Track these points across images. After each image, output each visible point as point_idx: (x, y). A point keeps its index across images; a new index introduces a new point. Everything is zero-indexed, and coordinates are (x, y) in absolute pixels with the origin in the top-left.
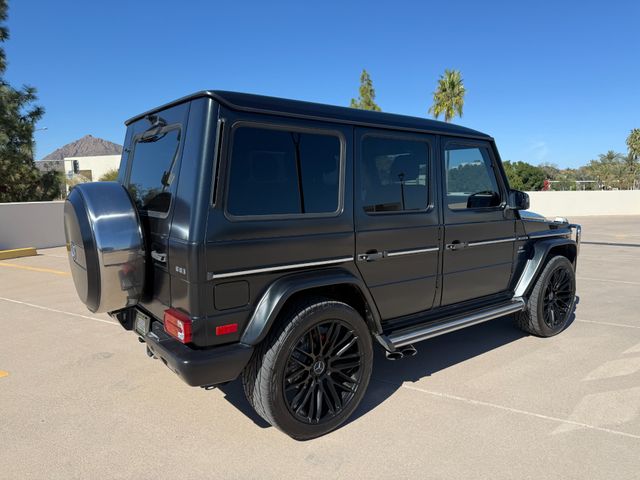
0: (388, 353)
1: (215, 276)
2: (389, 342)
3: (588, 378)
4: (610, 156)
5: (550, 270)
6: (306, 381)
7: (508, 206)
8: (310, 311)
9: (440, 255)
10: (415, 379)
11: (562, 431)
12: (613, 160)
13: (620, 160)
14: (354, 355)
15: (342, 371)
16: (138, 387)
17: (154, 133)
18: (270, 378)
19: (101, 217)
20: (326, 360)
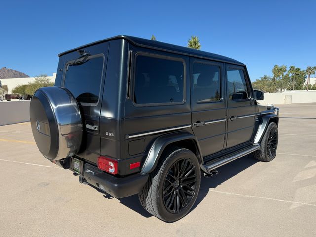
0: (205, 174)
1: (130, 137)
2: (207, 169)
3: (294, 181)
4: (265, 78)
5: (269, 129)
6: (172, 191)
7: (252, 99)
8: (174, 154)
9: (226, 123)
10: (215, 187)
11: (294, 207)
12: (266, 79)
13: (269, 79)
14: (193, 176)
15: (188, 185)
16: (70, 200)
17: (82, 59)
18: (157, 191)
19: (59, 106)
20: (180, 180)
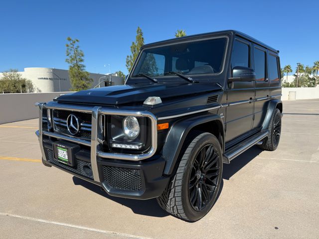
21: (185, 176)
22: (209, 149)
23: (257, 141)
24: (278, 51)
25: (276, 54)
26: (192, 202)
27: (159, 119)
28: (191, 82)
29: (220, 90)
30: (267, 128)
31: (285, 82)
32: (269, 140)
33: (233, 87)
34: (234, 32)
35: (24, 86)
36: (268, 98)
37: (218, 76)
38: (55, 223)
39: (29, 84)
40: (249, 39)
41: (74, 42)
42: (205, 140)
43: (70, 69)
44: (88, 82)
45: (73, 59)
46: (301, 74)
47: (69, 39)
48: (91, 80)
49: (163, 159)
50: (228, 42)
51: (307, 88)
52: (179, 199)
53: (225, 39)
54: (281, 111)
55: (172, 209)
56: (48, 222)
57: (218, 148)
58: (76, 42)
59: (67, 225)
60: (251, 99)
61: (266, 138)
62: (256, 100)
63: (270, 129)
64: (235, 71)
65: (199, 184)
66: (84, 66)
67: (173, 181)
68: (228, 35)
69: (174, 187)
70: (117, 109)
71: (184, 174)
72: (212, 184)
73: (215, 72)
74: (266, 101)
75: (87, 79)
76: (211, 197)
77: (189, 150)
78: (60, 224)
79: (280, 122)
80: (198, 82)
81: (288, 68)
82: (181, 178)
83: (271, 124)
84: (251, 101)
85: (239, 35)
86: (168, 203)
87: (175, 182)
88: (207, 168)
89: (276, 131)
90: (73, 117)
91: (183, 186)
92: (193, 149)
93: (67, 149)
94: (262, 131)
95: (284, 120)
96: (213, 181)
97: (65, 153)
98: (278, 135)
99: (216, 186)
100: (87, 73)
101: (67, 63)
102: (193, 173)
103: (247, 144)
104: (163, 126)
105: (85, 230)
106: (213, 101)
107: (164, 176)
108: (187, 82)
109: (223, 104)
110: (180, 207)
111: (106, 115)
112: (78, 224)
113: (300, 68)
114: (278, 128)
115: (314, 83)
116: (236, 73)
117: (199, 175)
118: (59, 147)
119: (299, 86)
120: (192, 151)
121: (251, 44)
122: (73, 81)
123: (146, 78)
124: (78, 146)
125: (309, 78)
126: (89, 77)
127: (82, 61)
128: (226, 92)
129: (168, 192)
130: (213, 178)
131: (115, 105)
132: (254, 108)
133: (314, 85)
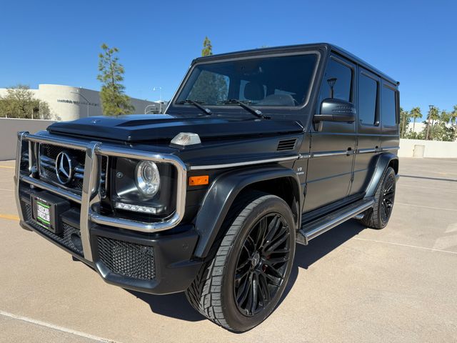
21: (228, 262)
22: (273, 221)
23: (355, 213)
24: (398, 83)
25: (394, 87)
26: (239, 302)
27: (193, 168)
28: (259, 116)
29: (301, 132)
30: (373, 195)
31: (410, 132)
32: (375, 213)
33: (321, 128)
34: (329, 46)
35: (36, 110)
36: (378, 150)
37: (299, 110)
38: (26, 319)
39: (44, 107)
40: (353, 60)
41: (112, 52)
42: (267, 207)
43: (103, 90)
44: (128, 110)
45: (108, 76)
46: (435, 122)
47: (105, 47)
48: (131, 108)
49: (195, 232)
50: (319, 60)
51: (442, 142)
52: (216, 297)
53: (315, 56)
54: (396, 171)
55: (206, 310)
56: (15, 317)
57: (290, 221)
58: (115, 52)
59: (44, 324)
60: (349, 149)
61: (370, 211)
62: (357, 152)
63: (377, 197)
64: (325, 105)
65: (254, 274)
66: (123, 88)
67: (210, 268)
68: (320, 50)
69: (211, 277)
70: (130, 148)
71: (227, 258)
72: (276, 275)
73: (296, 105)
74: (374, 154)
75: (126, 106)
76: (272, 296)
77: (239, 221)
78: (33, 321)
79: (394, 187)
80: (269, 118)
81: (416, 113)
82: (222, 263)
83: (379, 190)
84: (350, 152)
85: (337, 51)
86: (202, 302)
87: (212, 269)
88: (270, 249)
89: (386, 201)
90: (65, 157)
91: (225, 276)
92: (245, 220)
93: (50, 205)
94: (364, 199)
95: (400, 185)
96: (277, 271)
97: (47, 211)
98: (389, 207)
99: (282, 278)
100: (127, 97)
101: (99, 81)
102: (244, 257)
103: (338, 217)
104: (199, 179)
105: (69, 333)
106: (287, 147)
107: (195, 258)
108: (254, 117)
109: (302, 154)
110: (218, 310)
111: (110, 157)
112: (60, 324)
113: (434, 113)
114: (390, 196)
115: (451, 136)
116: (327, 108)
117: (255, 260)
118: (40, 201)
119: (429, 139)
120: (244, 222)
121: (356, 66)
122: (105, 107)
123: (195, 107)
124: (66, 201)
125: (445, 128)
126: (129, 104)
127: (120, 79)
128: (310, 136)
129: (202, 284)
130: (278, 266)
131: (127, 142)
132: (353, 163)
133: (452, 138)
